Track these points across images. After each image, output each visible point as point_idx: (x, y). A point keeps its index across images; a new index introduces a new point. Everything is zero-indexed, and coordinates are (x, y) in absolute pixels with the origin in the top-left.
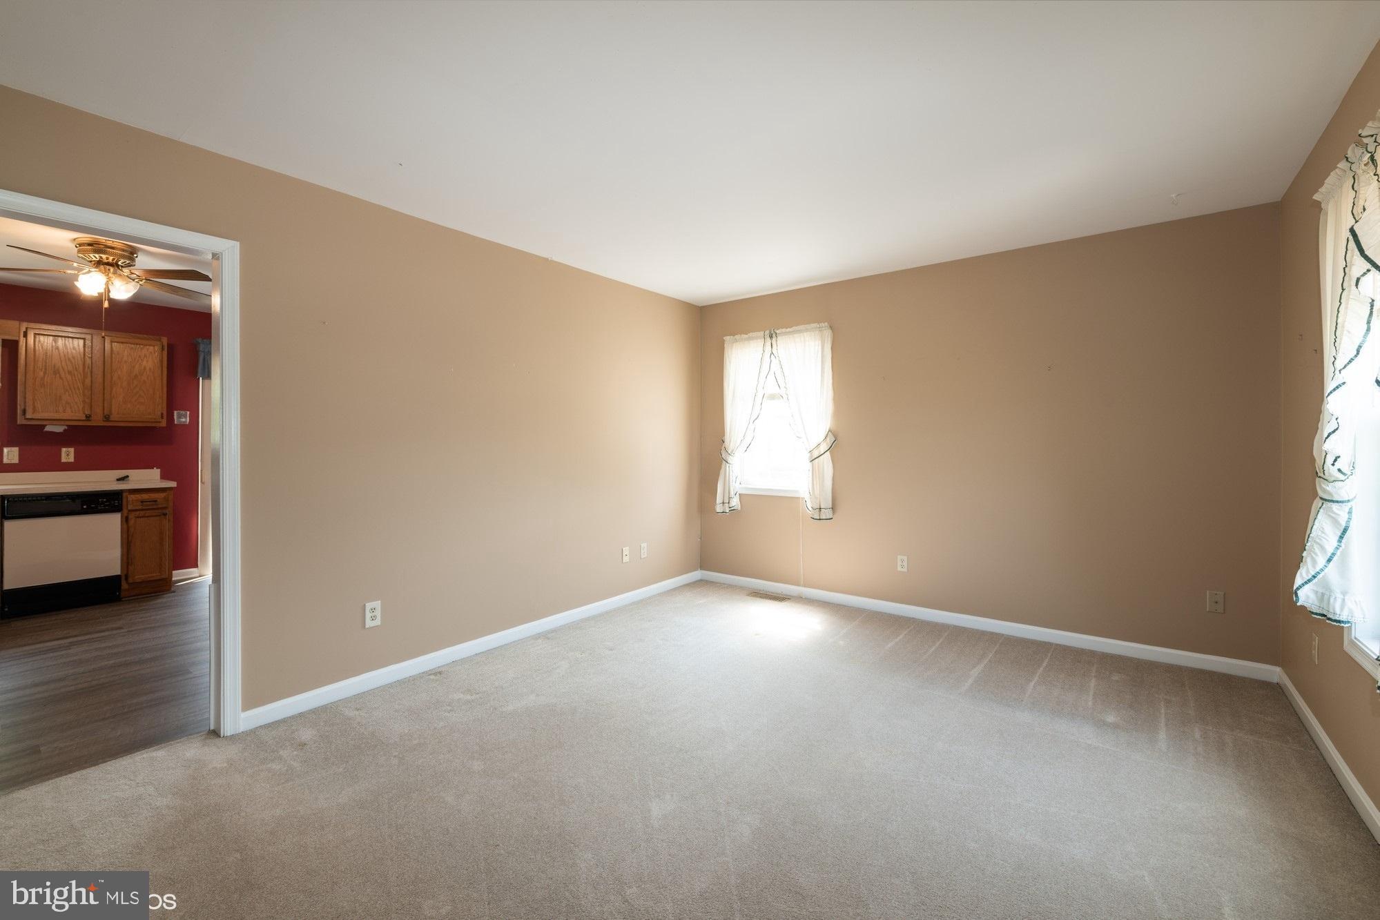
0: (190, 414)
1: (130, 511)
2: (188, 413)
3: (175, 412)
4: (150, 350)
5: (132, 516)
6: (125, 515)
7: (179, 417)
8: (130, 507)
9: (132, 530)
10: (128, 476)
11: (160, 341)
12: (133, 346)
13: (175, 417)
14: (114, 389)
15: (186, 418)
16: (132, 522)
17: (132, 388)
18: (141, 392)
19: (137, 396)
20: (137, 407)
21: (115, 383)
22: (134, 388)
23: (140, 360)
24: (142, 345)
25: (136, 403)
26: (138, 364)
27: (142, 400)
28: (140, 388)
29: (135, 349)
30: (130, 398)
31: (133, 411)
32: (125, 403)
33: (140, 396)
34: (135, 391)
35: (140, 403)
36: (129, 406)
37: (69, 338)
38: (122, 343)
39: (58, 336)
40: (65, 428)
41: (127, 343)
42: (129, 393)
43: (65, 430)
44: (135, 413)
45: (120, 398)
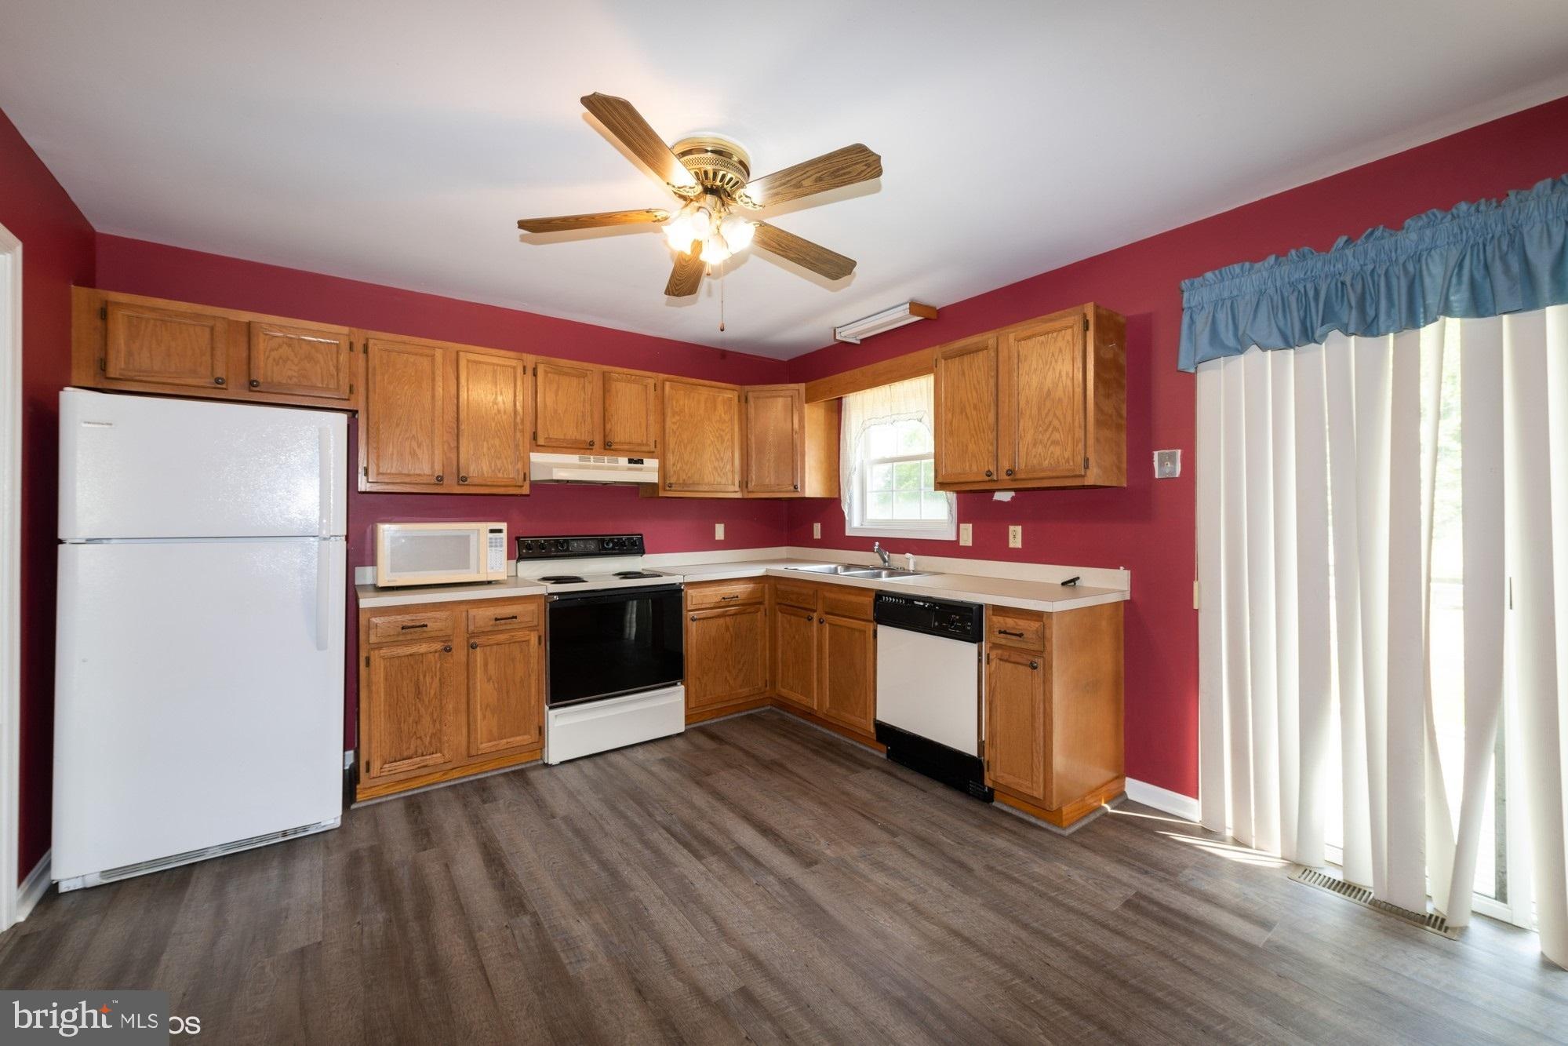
0: (1183, 455)
1: (994, 645)
2: (1179, 452)
3: (1156, 454)
6: (987, 651)
7: (1161, 464)
8: (993, 638)
10: (1077, 579)
11: (1078, 314)
12: (1043, 338)
13: (1156, 464)
14: (1021, 424)
15: (1174, 463)
17: (1043, 417)
18: (1056, 423)
19: (1050, 429)
20: (1052, 448)
21: (1022, 413)
22: (1047, 414)
23: (1053, 361)
24: (1055, 331)
25: (1049, 443)
26: (1051, 368)
27: (1056, 436)
28: (1055, 414)
29: (1047, 342)
30: (1040, 436)
31: (1045, 460)
32: (1035, 445)
33: (1055, 429)
34: (1047, 421)
35: (1055, 443)
36: (1040, 449)
37: (973, 352)
38: (1029, 337)
39: (963, 355)
40: (1012, 494)
41: (1034, 336)
42: (1040, 426)
43: (1013, 498)
44: (1047, 462)
45: (1029, 438)
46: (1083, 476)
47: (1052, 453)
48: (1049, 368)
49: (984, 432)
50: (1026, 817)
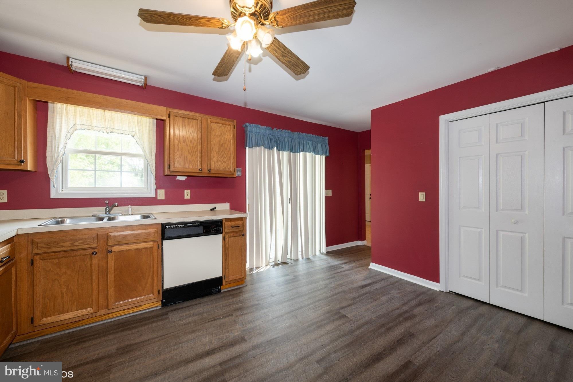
1: (226, 233)
2: (242, 169)
4: (229, 128)
5: (227, 237)
6: (224, 236)
7: (237, 172)
8: (226, 231)
9: (227, 246)
10: (215, 208)
11: (233, 122)
12: (220, 125)
14: (212, 153)
15: (241, 172)
16: (227, 240)
17: (220, 152)
18: (225, 155)
19: (223, 157)
20: (223, 164)
21: (212, 149)
22: (222, 152)
23: (224, 134)
24: (225, 124)
25: (222, 162)
26: (223, 137)
27: (225, 160)
28: (224, 153)
29: (222, 127)
30: (219, 159)
31: (221, 167)
32: (217, 161)
33: (224, 157)
34: (222, 154)
35: (224, 162)
36: (219, 163)
37: (190, 119)
38: (216, 123)
39: (185, 118)
40: (186, 177)
41: (218, 123)
42: (219, 155)
43: (186, 179)
44: (222, 168)
45: (215, 159)
46: (233, 174)
47: (223, 165)
48: (223, 136)
49: (196, 153)
50: (234, 288)
